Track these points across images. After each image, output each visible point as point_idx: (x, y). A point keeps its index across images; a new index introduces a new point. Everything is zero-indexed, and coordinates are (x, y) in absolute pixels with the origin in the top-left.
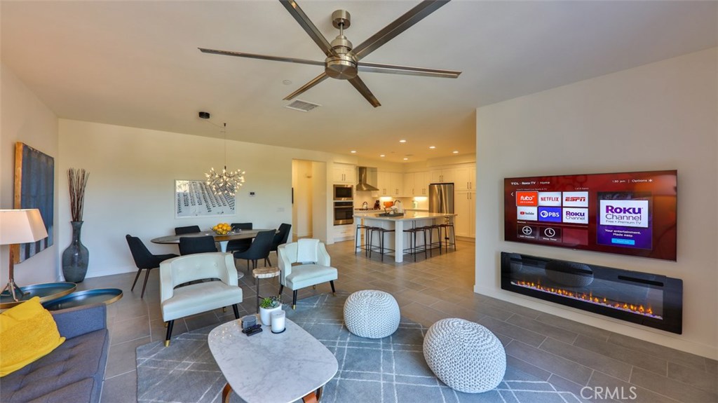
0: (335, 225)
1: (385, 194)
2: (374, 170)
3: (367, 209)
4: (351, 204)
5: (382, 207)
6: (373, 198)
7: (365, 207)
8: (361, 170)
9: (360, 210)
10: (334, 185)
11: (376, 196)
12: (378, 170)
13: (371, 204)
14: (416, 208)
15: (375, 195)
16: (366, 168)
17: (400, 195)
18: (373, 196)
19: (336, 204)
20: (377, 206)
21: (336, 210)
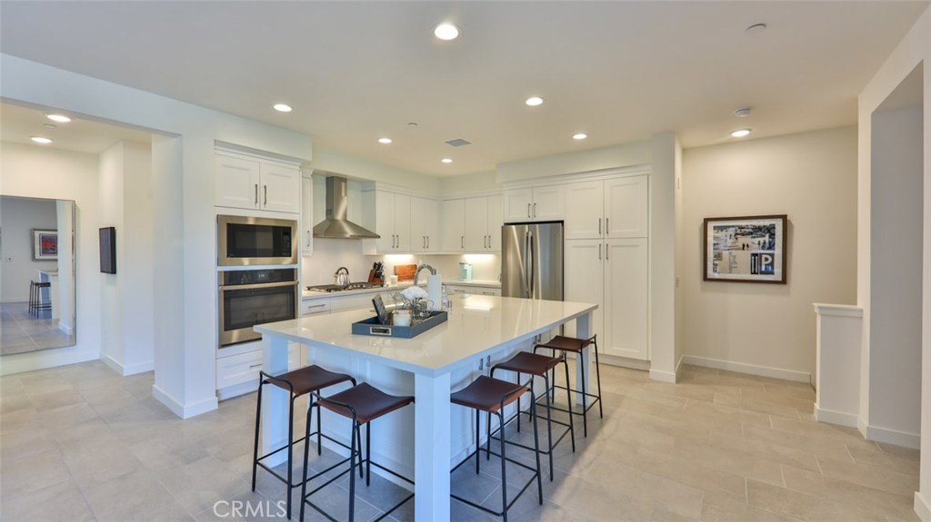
0: (222, 346)
1: (396, 248)
2: (367, 187)
3: (345, 287)
4: (289, 274)
5: (390, 279)
6: (368, 257)
7: (340, 281)
8: (333, 186)
9: (329, 289)
10: (219, 218)
11: (374, 252)
12: (378, 187)
13: (360, 273)
14: (469, 281)
15: (371, 248)
16: (344, 179)
17: (433, 250)
18: (365, 253)
19: (231, 277)
20: (376, 275)
21: (228, 297)
